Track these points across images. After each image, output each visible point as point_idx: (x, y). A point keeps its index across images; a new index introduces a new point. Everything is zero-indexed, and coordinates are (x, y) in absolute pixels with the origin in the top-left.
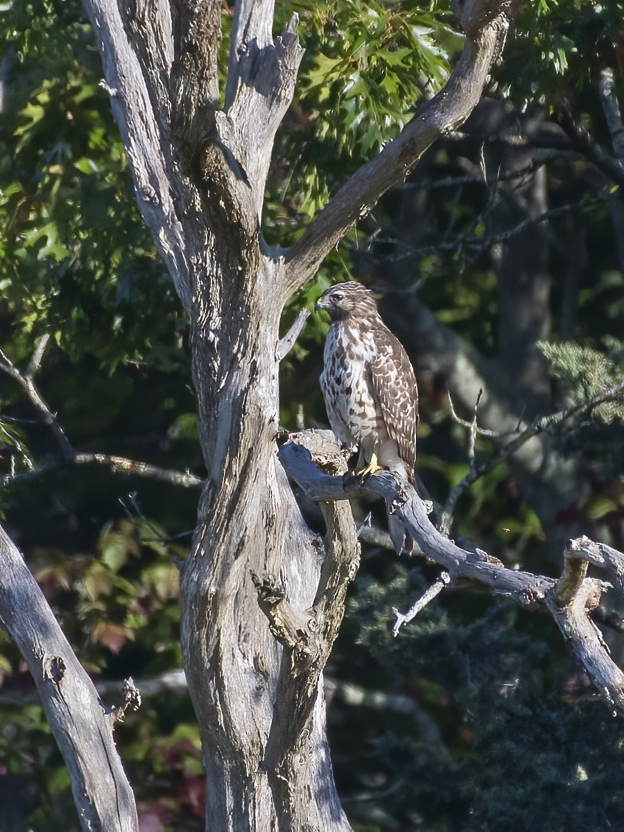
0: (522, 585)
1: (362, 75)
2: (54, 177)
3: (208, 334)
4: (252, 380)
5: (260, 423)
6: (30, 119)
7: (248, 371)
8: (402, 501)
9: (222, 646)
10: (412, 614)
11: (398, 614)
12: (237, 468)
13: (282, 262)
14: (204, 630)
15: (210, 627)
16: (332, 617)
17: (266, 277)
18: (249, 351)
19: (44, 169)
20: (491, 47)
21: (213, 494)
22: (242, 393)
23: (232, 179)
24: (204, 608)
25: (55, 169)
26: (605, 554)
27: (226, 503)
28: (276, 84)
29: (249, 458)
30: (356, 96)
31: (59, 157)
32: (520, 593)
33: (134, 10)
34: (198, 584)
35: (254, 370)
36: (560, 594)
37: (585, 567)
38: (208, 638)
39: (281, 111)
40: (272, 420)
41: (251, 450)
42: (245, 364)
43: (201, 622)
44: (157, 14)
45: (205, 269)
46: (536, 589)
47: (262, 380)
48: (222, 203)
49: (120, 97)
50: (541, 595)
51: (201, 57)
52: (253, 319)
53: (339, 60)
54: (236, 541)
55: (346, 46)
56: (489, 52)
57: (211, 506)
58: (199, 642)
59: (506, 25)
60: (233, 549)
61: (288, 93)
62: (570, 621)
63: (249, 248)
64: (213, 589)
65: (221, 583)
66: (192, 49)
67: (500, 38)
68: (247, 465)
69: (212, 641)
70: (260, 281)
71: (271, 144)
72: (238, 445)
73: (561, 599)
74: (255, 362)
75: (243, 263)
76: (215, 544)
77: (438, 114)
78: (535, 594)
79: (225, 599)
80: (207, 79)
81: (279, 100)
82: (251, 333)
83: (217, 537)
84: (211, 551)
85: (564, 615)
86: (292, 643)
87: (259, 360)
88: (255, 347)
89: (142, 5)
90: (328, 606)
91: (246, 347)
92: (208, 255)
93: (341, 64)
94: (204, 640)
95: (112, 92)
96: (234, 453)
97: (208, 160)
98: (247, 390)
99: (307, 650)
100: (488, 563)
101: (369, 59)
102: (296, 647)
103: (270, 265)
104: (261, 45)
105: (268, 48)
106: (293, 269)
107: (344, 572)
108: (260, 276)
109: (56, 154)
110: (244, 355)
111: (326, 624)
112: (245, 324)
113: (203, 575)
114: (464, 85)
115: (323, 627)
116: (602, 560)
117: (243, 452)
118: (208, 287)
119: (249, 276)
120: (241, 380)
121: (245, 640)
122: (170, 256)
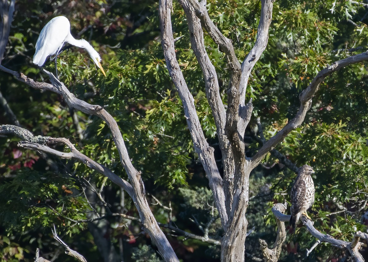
0: (340, 244)
1: (207, 116)
2: (107, 142)
3: (228, 180)
4: (242, 191)
5: (244, 202)
6: (101, 127)
7: (241, 189)
8: (306, 222)
9: (232, 259)
10: (311, 251)
11: (308, 251)
12: (237, 213)
13: (250, 162)
14: (227, 255)
15: (229, 255)
16: (278, 252)
17: (246, 165)
18: (242, 183)
19: (105, 140)
20: (308, 107)
21: (231, 220)
22: (240, 195)
23: (240, 140)
24: (228, 250)
25: (108, 140)
26: (366, 236)
27: (234, 223)
28: (246, 116)
29: (241, 211)
30: (206, 121)
31: (108, 137)
32: (340, 245)
33: (211, 97)
34: (226, 243)
35: (243, 189)
36: (352, 246)
37: (359, 239)
38: (228, 257)
39: (247, 123)
40: (247, 202)
41: (241, 209)
42: (240, 187)
43: (227, 253)
44: (217, 98)
45: (228, 163)
46: (344, 244)
47: (245, 191)
48: (237, 146)
49: (189, 120)
50: (345, 246)
51: (235, 108)
52: (243, 176)
53: (201, 112)
54: (237, 232)
55: (203, 109)
56: (307, 108)
57: (231, 224)
58: (226, 258)
59: (311, 101)
60: (236, 235)
61: (249, 118)
62: (354, 252)
63: (243, 157)
64: (230, 245)
65: (232, 243)
66: (232, 106)
67: (310, 105)
68: (240, 213)
69: (229, 258)
70: (245, 166)
71: (244, 131)
72: (238, 208)
73: (352, 247)
74: (243, 187)
75: (241, 161)
76: (231, 233)
77: (293, 124)
78: (344, 246)
79: (233, 247)
80: (236, 114)
81: (247, 120)
82: (242, 180)
83: (232, 231)
84: (230, 235)
85: (352, 251)
86: (268, 258)
87: (244, 186)
88: (243, 183)
89: (213, 96)
90: (277, 249)
91: (241, 183)
92: (229, 160)
93: (202, 113)
94: (227, 258)
95: (187, 118)
96: (237, 210)
97: (235, 135)
98: (241, 194)
99: (272, 260)
100: (330, 238)
101: (208, 112)
102: (269, 259)
103: (247, 162)
104: (242, 106)
105: (244, 107)
106: (253, 163)
107: (282, 240)
108: (245, 165)
109: (108, 136)
110: (240, 185)
111: (277, 253)
112: (241, 177)
113: (228, 241)
114: (300, 116)
115: (276, 254)
116: (365, 237)
117: (239, 210)
118: (228, 168)
119: (242, 165)
120: (239, 191)
121: (236, 258)
122: (203, 161)
